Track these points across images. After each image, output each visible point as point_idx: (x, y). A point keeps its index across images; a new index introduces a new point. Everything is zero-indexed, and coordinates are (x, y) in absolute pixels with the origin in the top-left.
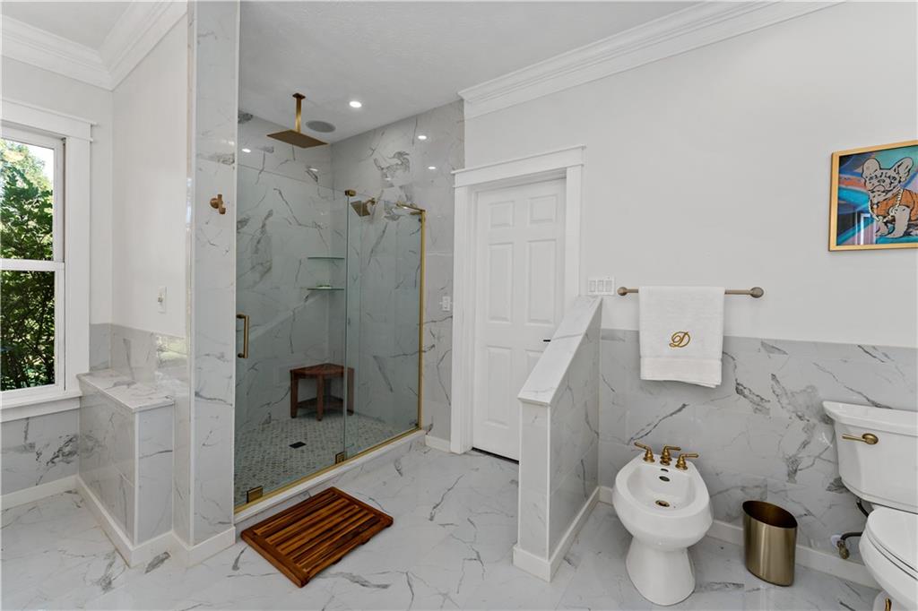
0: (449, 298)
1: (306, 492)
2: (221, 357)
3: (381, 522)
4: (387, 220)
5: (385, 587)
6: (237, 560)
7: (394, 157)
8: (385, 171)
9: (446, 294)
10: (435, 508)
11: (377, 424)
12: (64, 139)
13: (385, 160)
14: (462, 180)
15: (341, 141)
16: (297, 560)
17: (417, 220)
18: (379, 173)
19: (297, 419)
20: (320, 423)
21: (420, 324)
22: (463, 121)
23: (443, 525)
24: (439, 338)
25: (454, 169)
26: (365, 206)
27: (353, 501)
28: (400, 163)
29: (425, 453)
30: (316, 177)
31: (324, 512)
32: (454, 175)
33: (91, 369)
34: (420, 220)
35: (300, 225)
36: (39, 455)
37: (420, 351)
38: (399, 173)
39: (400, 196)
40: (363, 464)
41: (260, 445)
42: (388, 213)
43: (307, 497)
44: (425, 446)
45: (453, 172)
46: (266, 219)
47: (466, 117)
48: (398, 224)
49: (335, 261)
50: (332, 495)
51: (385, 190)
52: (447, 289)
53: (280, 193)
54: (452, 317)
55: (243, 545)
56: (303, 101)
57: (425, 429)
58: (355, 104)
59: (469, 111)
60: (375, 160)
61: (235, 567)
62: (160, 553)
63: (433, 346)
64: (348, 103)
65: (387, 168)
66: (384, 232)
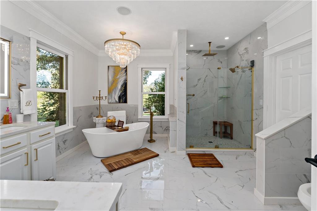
0: (262, 100)
1: (204, 151)
2: (183, 112)
3: (219, 165)
4: (242, 73)
5: (210, 177)
6: (184, 158)
7: (244, 50)
8: (241, 55)
9: (261, 99)
10: (240, 170)
11: (239, 144)
12: (166, 68)
13: (241, 52)
14: (267, 53)
15: (229, 49)
16: (194, 162)
17: (250, 72)
18: (239, 57)
19: (215, 137)
20: (221, 139)
21: (252, 110)
22: (267, 30)
23: (238, 175)
24: (259, 116)
25: (263, 50)
26: (234, 69)
27: (215, 158)
28: (246, 52)
29: (251, 157)
30: (222, 62)
31: (206, 157)
32: (263, 52)
33: (170, 113)
34: (251, 72)
35: (216, 78)
36: (163, 128)
37: (252, 120)
38: (246, 55)
39: (246, 63)
40: (224, 151)
41: (202, 139)
42: (242, 70)
43: (204, 153)
44: (253, 156)
45: (263, 51)
46: (205, 78)
47: (268, 29)
48: (245, 74)
49: (228, 88)
50: (212, 155)
51: (241, 62)
52: (261, 97)
53: (210, 70)
54: (263, 108)
55: (187, 156)
56: (211, 43)
57: (254, 149)
58: (227, 38)
59: (268, 26)
60: (238, 52)
61: (184, 159)
62: (174, 151)
63: (257, 119)
64: (224, 39)
65: (242, 54)
66: (241, 77)
